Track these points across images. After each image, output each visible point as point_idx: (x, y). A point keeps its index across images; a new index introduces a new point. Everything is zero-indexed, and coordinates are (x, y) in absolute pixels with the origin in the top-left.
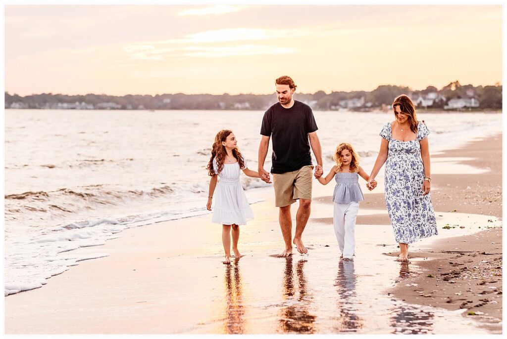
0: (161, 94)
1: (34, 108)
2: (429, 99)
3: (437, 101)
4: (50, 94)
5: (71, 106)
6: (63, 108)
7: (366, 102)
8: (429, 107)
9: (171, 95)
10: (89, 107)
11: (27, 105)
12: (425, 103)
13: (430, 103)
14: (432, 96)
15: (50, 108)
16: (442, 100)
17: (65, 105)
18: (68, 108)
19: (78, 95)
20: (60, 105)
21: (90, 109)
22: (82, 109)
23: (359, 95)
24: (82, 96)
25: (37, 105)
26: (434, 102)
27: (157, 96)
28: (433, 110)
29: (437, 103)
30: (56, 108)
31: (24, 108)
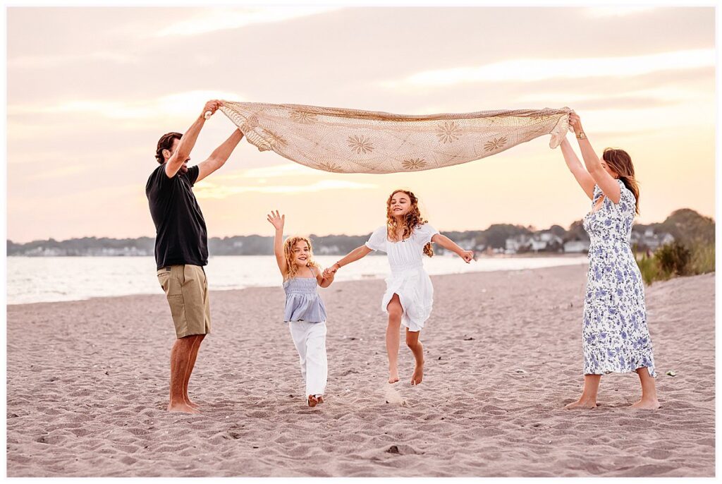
0: (230, 235)
1: (74, 255)
2: (541, 241)
3: (551, 243)
4: (93, 238)
5: (118, 252)
6: (108, 255)
7: (478, 244)
8: (541, 251)
9: (243, 237)
10: (141, 253)
11: (64, 252)
12: (536, 246)
13: (543, 246)
14: (546, 238)
15: (93, 255)
16: (557, 243)
17: (112, 251)
18: (115, 255)
19: (129, 239)
20: (105, 251)
21: (142, 256)
22: (132, 255)
23: (470, 235)
24: (134, 240)
25: (77, 252)
26: (548, 244)
27: (226, 238)
28: (546, 254)
29: (552, 246)
30: (101, 255)
31: (60, 255)
